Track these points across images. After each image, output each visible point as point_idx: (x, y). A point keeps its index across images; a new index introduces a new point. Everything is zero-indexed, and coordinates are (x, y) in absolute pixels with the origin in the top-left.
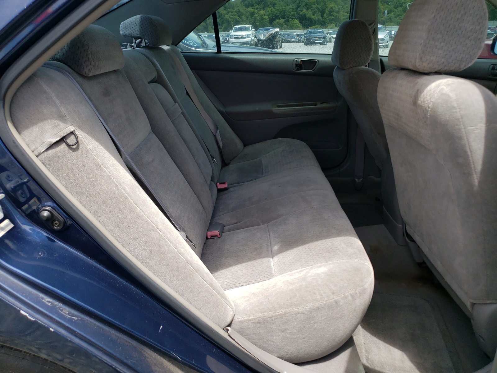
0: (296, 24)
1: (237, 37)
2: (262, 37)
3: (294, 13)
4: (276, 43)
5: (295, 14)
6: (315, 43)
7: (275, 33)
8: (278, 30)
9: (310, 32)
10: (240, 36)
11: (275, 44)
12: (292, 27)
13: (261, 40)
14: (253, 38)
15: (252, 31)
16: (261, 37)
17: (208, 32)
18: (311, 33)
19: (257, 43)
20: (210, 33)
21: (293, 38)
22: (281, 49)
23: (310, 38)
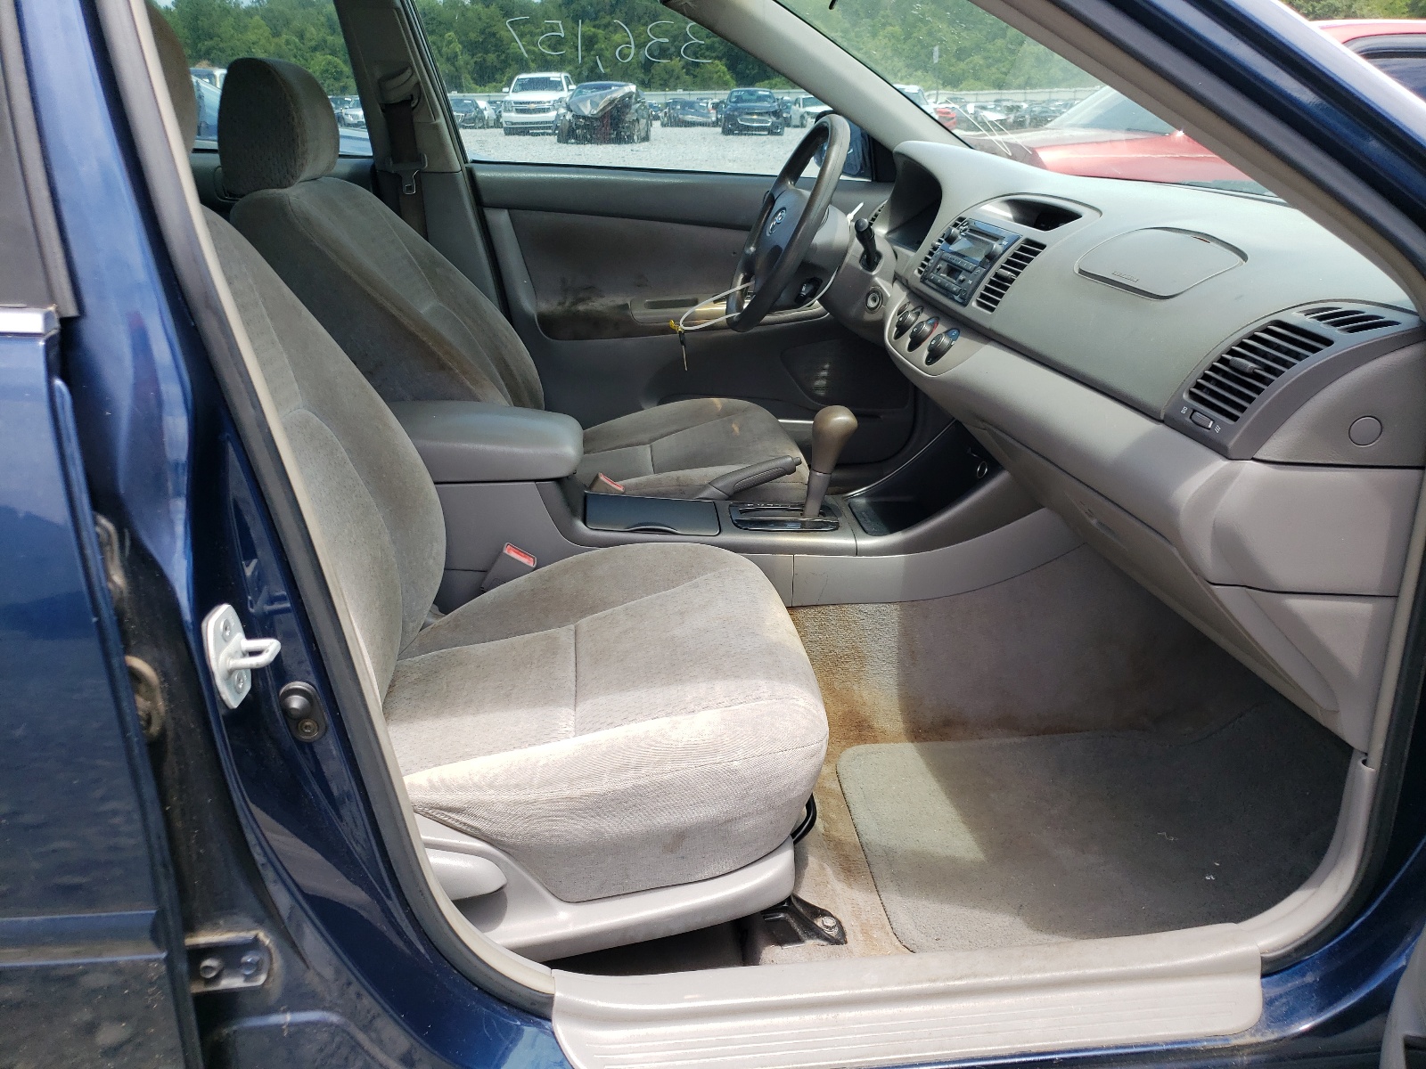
0: (717, 73)
1: (523, 109)
2: (587, 110)
3: (713, 42)
4: (628, 127)
5: (717, 45)
6: (748, 128)
7: (623, 98)
8: (632, 88)
9: (736, 96)
10: (533, 106)
11: (625, 130)
12: (705, 83)
13: (584, 117)
14: (562, 111)
15: (569, 90)
16: (583, 109)
17: (462, 92)
18: (739, 99)
19: (574, 126)
20: (466, 94)
21: (697, 113)
22: (646, 143)
23: (736, 113)
